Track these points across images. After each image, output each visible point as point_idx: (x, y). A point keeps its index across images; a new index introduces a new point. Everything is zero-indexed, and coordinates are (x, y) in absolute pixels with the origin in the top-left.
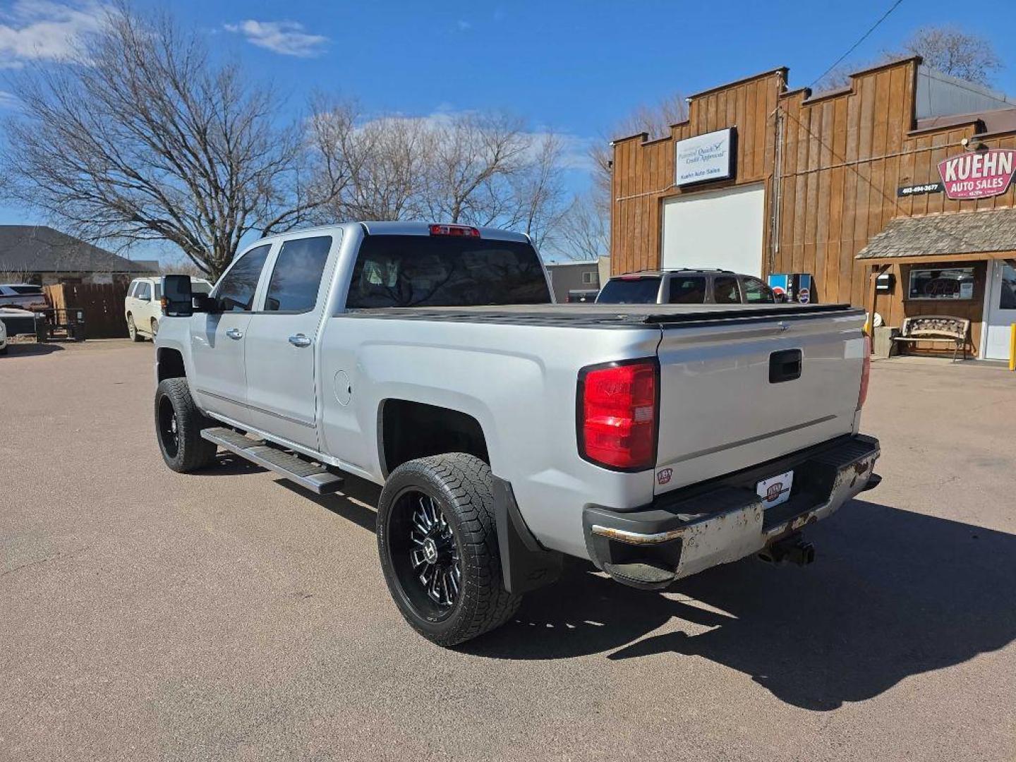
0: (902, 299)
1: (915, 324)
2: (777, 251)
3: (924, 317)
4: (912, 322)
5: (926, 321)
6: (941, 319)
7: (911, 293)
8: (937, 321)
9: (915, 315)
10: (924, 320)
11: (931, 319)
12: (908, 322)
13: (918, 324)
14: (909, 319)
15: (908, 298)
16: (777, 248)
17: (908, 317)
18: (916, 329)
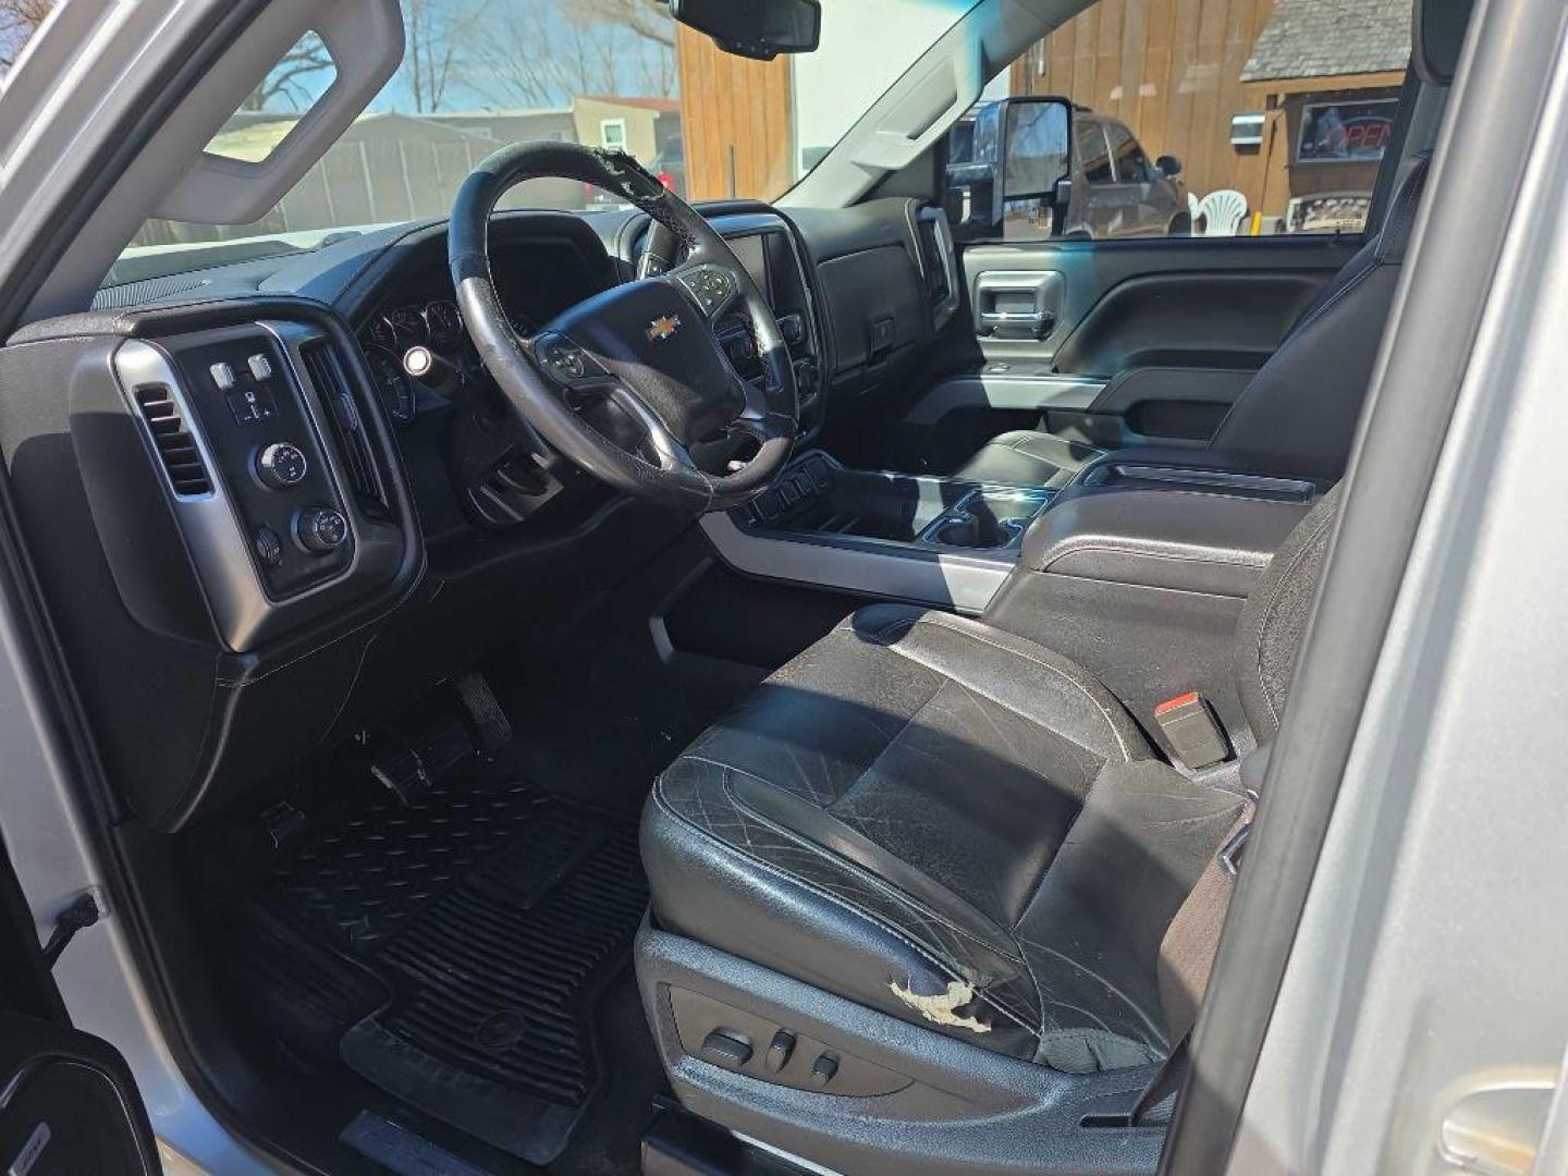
0: (1285, 164)
1: (1309, 210)
2: (1041, 71)
3: (1325, 195)
4: (1304, 206)
5: (1329, 203)
6: (1356, 199)
7: (1302, 149)
8: (1351, 201)
9: (1309, 192)
10: (1325, 201)
11: (1338, 199)
12: (1296, 205)
13: (1314, 208)
14: (1298, 201)
15: (1294, 160)
16: (1041, 63)
17: (1295, 195)
18: (1312, 220)
